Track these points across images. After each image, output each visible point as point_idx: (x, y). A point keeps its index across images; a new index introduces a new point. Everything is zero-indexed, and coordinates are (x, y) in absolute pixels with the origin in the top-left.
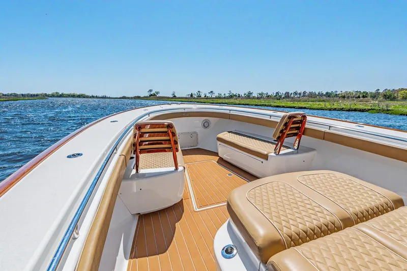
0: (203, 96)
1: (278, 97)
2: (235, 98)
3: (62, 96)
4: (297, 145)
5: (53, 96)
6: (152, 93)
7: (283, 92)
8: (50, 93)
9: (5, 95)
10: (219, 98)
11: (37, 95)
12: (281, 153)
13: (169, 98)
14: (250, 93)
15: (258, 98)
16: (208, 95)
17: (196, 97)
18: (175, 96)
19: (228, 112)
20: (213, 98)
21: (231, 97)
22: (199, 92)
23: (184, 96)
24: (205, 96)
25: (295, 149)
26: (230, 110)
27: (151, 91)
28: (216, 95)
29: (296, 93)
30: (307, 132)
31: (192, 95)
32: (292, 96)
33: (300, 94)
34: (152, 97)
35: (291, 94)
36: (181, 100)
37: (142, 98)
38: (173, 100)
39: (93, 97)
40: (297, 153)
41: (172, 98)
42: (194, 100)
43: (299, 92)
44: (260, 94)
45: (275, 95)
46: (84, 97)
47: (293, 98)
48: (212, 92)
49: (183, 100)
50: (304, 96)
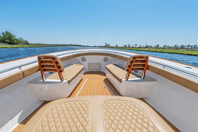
0: (131, 46)
1: (176, 48)
2: (149, 48)
3: (72, 45)
4: (143, 76)
5: (70, 45)
6: (107, 45)
7: (179, 45)
8: (69, 44)
9: (55, 45)
10: (140, 47)
11: (65, 45)
12: (129, 80)
13: (114, 47)
14: (158, 46)
15: (163, 48)
16: (134, 46)
17: (127, 47)
18: (117, 46)
19: (115, 53)
20: (137, 48)
21: (147, 47)
22: (129, 44)
23: (122, 46)
24: (132, 47)
25: (142, 78)
26: (116, 53)
27: (106, 44)
28: (138, 46)
29: (189, 46)
30: (150, 68)
31: (125, 46)
32: (186, 47)
33: (192, 46)
34: (107, 46)
35: (185, 46)
36: (120, 48)
37: (102, 47)
38: (116, 48)
39: (83, 46)
40: (143, 81)
41: (116, 47)
42: (126, 48)
43: (191, 45)
44: (164, 46)
45: (173, 47)
46: (80, 46)
47: (186, 49)
48: (136, 44)
49: (121, 48)
50: (195, 48)
